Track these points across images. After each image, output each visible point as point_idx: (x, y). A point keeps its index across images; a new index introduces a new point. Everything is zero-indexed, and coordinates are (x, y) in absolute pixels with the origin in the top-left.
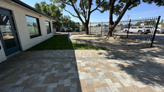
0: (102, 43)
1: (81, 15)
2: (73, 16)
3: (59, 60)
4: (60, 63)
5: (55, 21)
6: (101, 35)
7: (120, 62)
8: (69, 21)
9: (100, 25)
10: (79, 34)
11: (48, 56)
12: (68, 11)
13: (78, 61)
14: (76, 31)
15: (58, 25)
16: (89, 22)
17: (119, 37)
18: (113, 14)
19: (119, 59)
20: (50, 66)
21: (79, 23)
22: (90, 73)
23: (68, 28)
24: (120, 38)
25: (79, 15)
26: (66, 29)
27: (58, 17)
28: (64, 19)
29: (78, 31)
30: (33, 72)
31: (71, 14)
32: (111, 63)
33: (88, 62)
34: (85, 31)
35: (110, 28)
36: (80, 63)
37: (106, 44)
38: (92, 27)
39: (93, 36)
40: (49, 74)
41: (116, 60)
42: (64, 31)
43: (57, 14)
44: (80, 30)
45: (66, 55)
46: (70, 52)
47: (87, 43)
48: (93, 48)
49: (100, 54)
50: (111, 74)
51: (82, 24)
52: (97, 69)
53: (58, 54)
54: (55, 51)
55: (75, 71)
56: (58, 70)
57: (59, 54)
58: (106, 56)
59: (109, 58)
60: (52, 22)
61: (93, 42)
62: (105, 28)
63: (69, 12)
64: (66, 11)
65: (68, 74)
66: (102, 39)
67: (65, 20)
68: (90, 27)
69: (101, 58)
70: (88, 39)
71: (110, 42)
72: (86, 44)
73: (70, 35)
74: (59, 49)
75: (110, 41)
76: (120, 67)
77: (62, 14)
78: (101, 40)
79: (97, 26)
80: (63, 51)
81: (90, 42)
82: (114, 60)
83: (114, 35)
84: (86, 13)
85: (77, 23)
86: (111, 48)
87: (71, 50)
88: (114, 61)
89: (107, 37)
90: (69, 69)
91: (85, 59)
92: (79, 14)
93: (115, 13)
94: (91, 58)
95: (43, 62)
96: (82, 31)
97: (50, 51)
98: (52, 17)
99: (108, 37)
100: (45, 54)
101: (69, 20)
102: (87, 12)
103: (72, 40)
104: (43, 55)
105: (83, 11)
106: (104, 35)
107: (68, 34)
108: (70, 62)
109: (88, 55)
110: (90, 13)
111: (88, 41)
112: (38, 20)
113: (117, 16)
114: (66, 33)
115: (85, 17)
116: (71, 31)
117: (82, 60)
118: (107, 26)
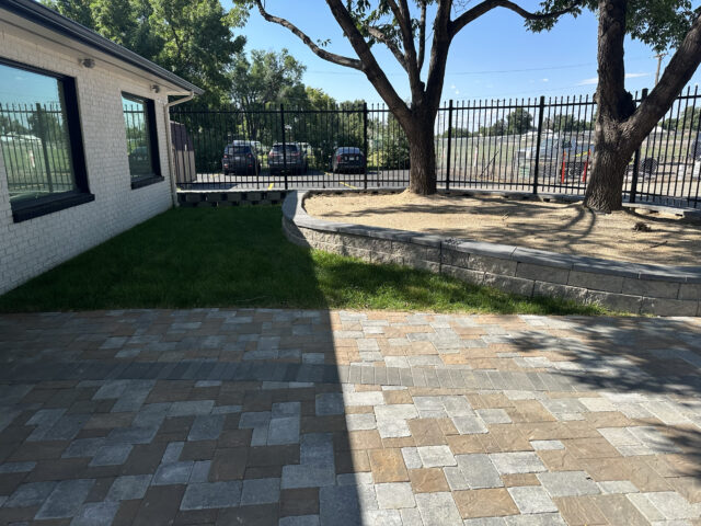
0: (541, 264)
1: (384, 46)
2: (322, 54)
3: (218, 383)
4: (225, 410)
5: (189, 94)
6: (534, 196)
7: (690, 412)
8: (289, 96)
9: (529, 119)
10: (365, 192)
11: (136, 352)
12: (282, 22)
13: (353, 397)
14: (344, 170)
15: (207, 126)
16: (444, 102)
17: (681, 211)
18: (628, 37)
19: (678, 392)
20: (149, 428)
21: (362, 109)
22: (447, 497)
23: (283, 149)
24: (687, 221)
25: (362, 48)
26: (265, 154)
27: (208, 61)
28: (250, 78)
29: (358, 167)
30: (29, 467)
31: (307, 40)
32: (614, 419)
33: (429, 408)
34: (406, 166)
35: (602, 145)
36: (370, 409)
37: (573, 268)
38: (465, 134)
39: (468, 202)
40: (141, 494)
41: (658, 398)
42: (251, 168)
43: (203, 43)
44: (374, 159)
45: (267, 347)
46: (295, 322)
47: (419, 256)
48: (467, 294)
49: (526, 344)
50: (617, 508)
51: (383, 118)
52: (503, 464)
53: (207, 343)
54: (183, 313)
55: (331, 471)
56: (208, 463)
57: (212, 341)
58: (574, 367)
59: (598, 383)
60: (171, 98)
61: (467, 254)
62: (566, 145)
63: (295, 30)
64: (268, 17)
65: (285, 494)
66: (536, 230)
67: (259, 87)
68: (450, 134)
69: (533, 376)
70: (433, 231)
71: (608, 254)
72: (411, 266)
73: (300, 196)
74: (213, 304)
75: (602, 244)
76: (690, 456)
77: (241, 42)
78: (531, 239)
79: (499, 130)
80: (246, 319)
81: (445, 249)
82: (635, 396)
83: (633, 200)
84: (418, 31)
85: (350, 109)
86: (612, 302)
87: (307, 308)
88: (636, 405)
89: (581, 217)
90: (290, 455)
91: (407, 381)
92: (367, 40)
93: (646, 28)
94: (458, 375)
95: (98, 396)
96: (386, 167)
97: (151, 314)
98: (167, 64)
99: (588, 218)
100: (112, 335)
101: (289, 82)
102: (423, 27)
103: (311, 238)
104: (102, 342)
105: (398, 19)
106: (560, 199)
107: (283, 194)
108: (297, 404)
109: (429, 348)
110: (447, 29)
111: (429, 245)
112: (68, 87)
113: (659, 49)
114: (272, 185)
115: (413, 66)
116: (301, 169)
117: (384, 388)
118: (583, 126)
